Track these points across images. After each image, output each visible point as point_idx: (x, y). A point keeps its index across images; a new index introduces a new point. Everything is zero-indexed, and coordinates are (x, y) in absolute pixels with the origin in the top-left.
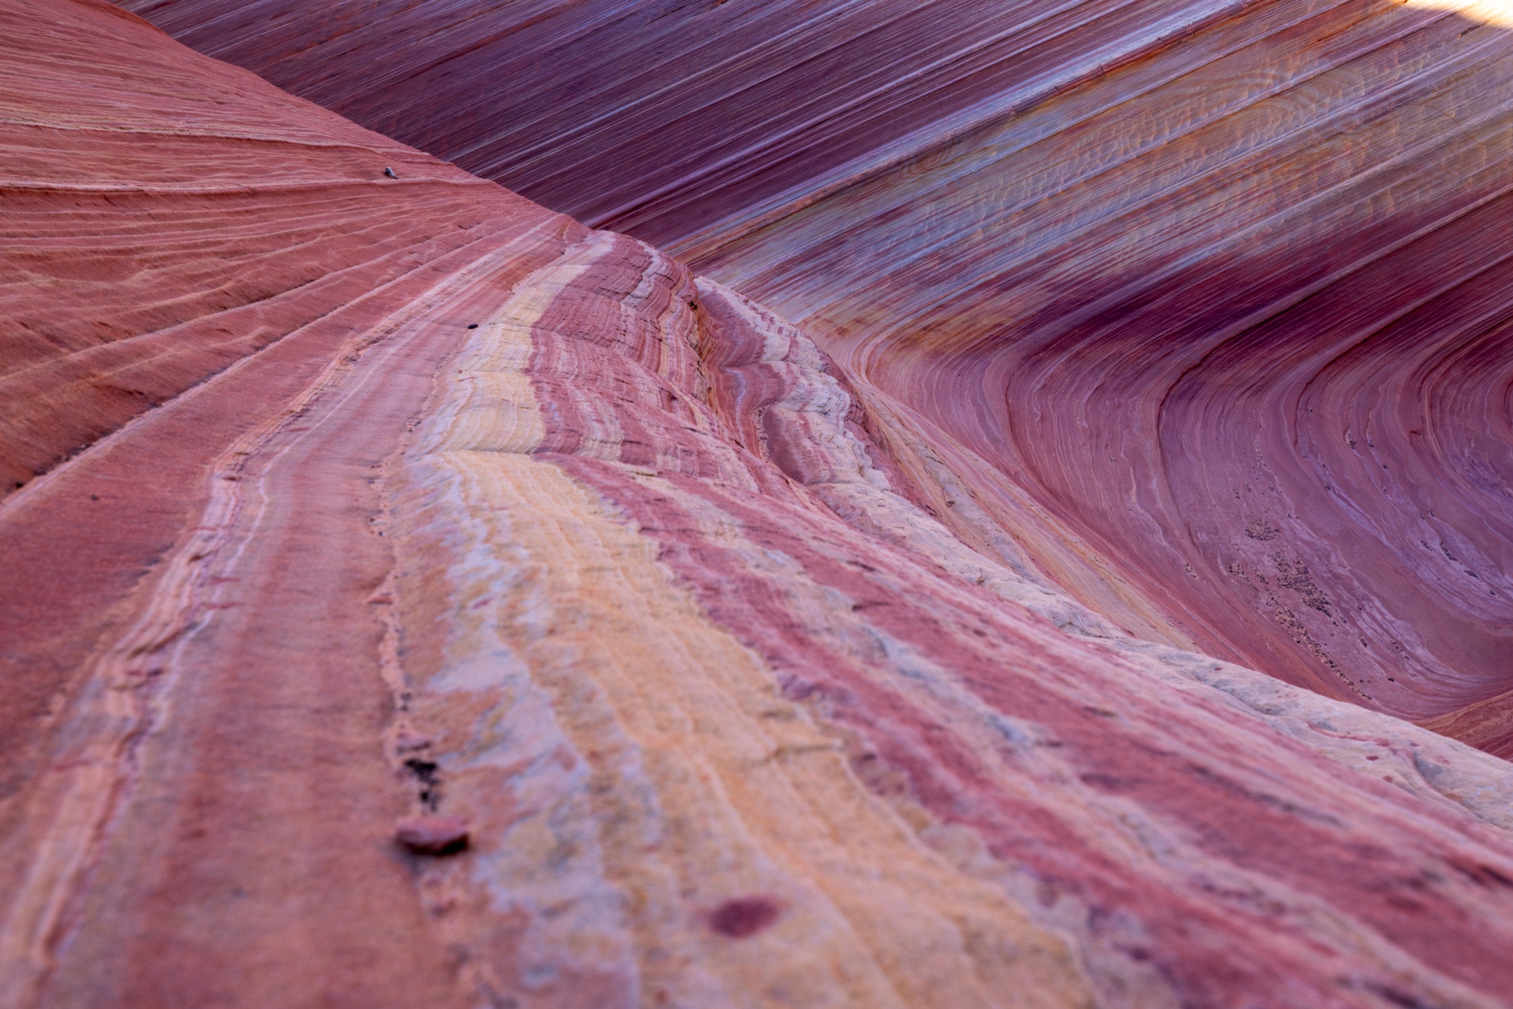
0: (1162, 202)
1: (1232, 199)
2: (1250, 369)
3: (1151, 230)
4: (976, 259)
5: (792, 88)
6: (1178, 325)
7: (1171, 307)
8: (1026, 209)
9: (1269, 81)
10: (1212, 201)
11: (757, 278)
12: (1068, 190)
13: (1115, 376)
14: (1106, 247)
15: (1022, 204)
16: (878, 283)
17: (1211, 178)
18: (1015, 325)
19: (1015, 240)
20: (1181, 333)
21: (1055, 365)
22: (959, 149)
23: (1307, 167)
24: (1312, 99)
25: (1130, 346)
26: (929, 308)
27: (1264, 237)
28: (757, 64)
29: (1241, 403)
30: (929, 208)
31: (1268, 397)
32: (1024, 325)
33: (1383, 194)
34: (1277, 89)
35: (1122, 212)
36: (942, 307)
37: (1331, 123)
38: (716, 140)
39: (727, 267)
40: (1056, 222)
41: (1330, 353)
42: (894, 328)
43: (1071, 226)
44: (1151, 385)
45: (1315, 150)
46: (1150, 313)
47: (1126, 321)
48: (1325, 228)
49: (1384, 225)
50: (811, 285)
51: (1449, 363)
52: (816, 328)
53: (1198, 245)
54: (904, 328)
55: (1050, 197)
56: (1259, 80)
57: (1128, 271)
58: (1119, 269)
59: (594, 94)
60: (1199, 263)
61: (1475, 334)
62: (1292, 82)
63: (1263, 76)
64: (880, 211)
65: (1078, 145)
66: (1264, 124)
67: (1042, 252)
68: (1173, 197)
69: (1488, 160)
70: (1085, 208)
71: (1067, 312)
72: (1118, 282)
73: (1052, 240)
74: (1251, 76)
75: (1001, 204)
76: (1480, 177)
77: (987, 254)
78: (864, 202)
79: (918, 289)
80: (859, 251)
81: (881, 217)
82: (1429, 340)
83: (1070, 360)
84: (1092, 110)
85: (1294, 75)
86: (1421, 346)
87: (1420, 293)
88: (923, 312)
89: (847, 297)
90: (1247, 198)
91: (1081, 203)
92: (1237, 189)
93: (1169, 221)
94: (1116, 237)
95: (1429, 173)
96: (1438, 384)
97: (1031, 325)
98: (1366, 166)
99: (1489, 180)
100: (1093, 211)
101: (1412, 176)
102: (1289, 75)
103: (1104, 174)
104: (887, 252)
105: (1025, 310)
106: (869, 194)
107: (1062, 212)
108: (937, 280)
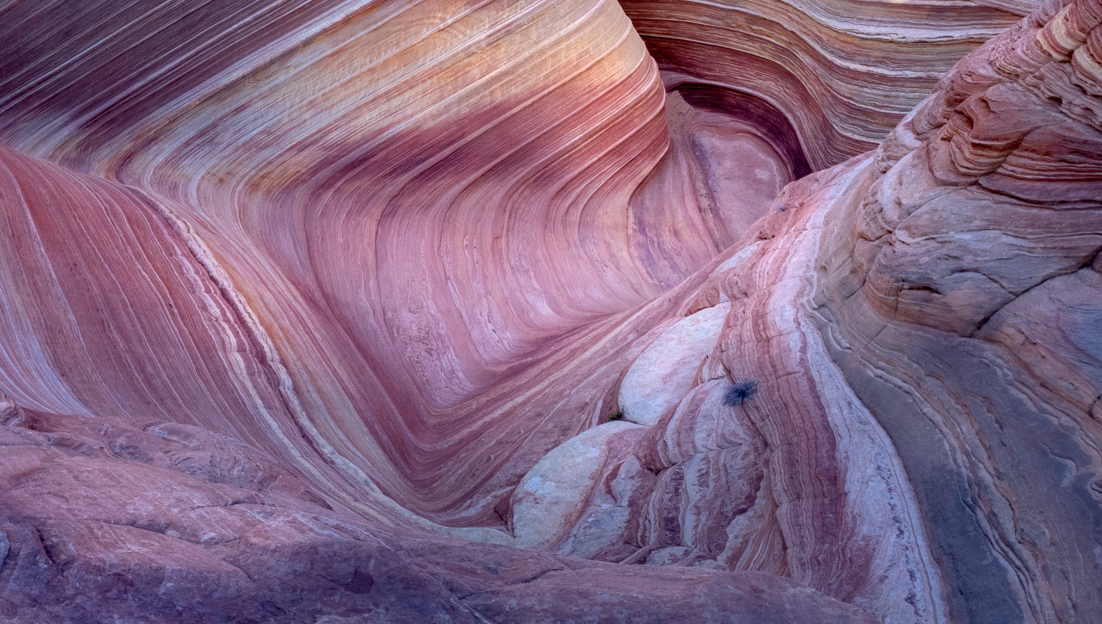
0: (380, 97)
1: (417, 94)
2: (423, 195)
3: (375, 113)
4: (286, 133)
5: (182, 30)
6: (389, 169)
7: (385, 159)
8: (311, 102)
9: (437, 21)
10: (406, 96)
11: (176, 150)
12: (332, 91)
13: (357, 202)
14: (352, 124)
15: (307, 100)
16: (236, 150)
17: (406, 82)
18: (306, 172)
19: (305, 121)
20: (390, 174)
21: (327, 196)
22: (274, 68)
23: (456, 73)
24: (460, 32)
25: (363, 183)
26: (263, 164)
27: (433, 116)
28: (164, 16)
29: (417, 217)
30: (259, 104)
31: (432, 212)
32: (311, 171)
33: (496, 89)
34: (442, 26)
35: (360, 103)
36: (270, 163)
37: (469, 47)
38: (146, 63)
39: (160, 144)
40: (326, 110)
41: (464, 183)
42: (247, 178)
43: (334, 111)
44: (373, 210)
45: (461, 64)
46: (375, 162)
47: (362, 167)
48: (465, 109)
49: (495, 108)
50: (202, 153)
51: (524, 186)
52: (208, 180)
53: (399, 122)
54: (252, 178)
55: (322, 96)
56: (432, 20)
57: (363, 137)
58: (358, 136)
59: (78, 37)
60: (398, 134)
61: (539, 169)
62: (449, 22)
63: (434, 17)
64: (235, 106)
65: (336, 64)
66: (434, 48)
67: (319, 128)
68: (386, 93)
69: (552, 66)
70: (341, 100)
71: (332, 163)
72: (358, 144)
73: (325, 120)
74: (427, 18)
75: (297, 100)
76: (547, 77)
77: (290, 130)
78: (226, 101)
79: (257, 152)
80: (226, 130)
81: (236, 110)
82: (515, 173)
83: (335, 192)
84: (343, 41)
85: (451, 17)
86: (511, 176)
87: (510, 148)
88: (260, 166)
89: (222, 159)
90: (424, 93)
91: (338, 98)
92: (419, 88)
93: (384, 108)
94: (357, 118)
95: (520, 76)
96: (517, 200)
97: (315, 171)
98: (487, 72)
99: (552, 78)
100: (344, 102)
101: (510, 78)
102: (448, 17)
103: (350, 81)
104: (239, 130)
105: (311, 162)
106: (229, 96)
107: (329, 104)
108: (266, 146)
